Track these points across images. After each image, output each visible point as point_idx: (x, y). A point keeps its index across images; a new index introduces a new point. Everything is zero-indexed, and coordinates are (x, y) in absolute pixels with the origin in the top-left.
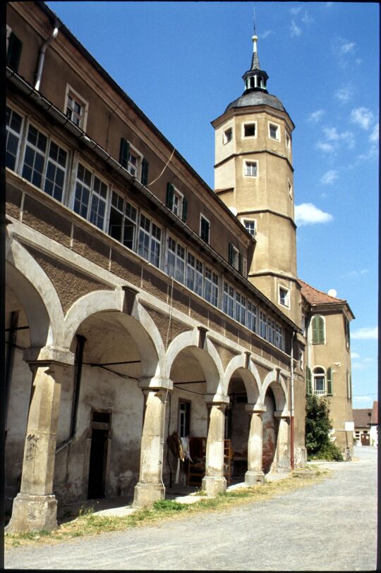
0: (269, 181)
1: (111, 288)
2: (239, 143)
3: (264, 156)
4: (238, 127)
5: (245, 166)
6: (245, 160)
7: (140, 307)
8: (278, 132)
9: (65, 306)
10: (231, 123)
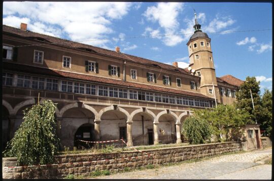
0: (202, 59)
1: (139, 108)
2: (193, 50)
3: (200, 53)
4: (192, 45)
5: (195, 56)
6: (195, 55)
7: (147, 110)
8: (204, 44)
9: (130, 114)
10: (190, 45)
